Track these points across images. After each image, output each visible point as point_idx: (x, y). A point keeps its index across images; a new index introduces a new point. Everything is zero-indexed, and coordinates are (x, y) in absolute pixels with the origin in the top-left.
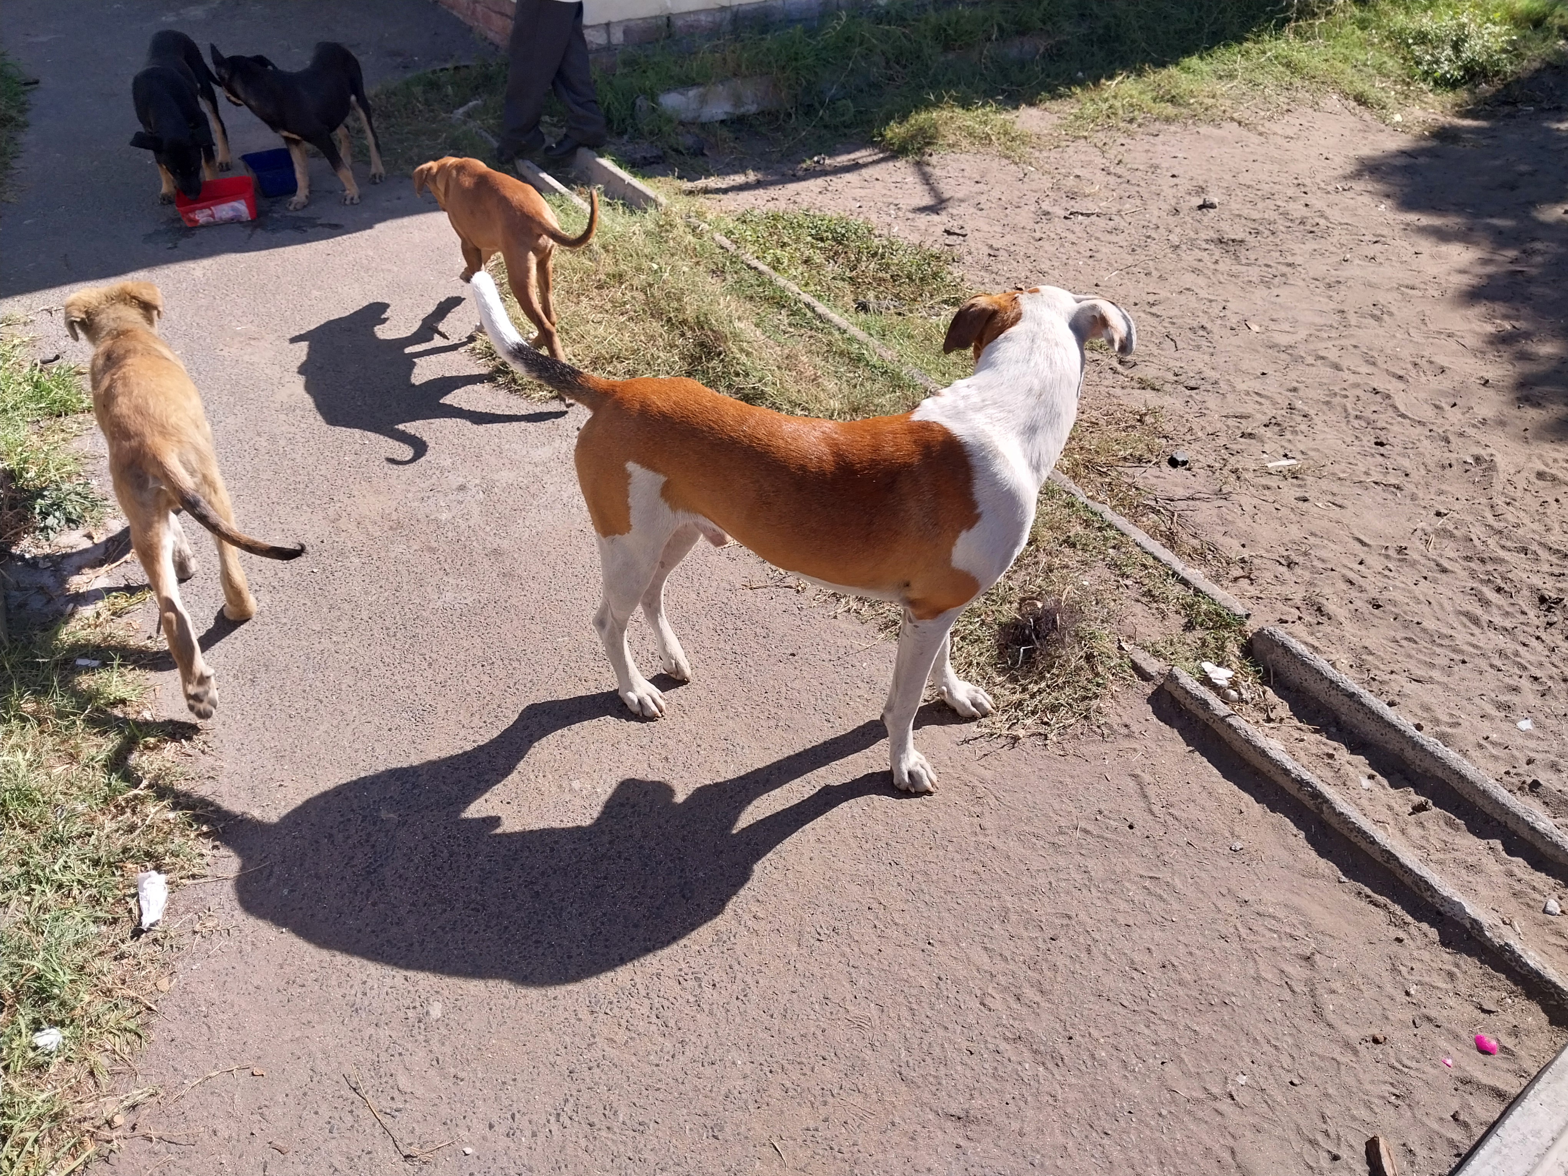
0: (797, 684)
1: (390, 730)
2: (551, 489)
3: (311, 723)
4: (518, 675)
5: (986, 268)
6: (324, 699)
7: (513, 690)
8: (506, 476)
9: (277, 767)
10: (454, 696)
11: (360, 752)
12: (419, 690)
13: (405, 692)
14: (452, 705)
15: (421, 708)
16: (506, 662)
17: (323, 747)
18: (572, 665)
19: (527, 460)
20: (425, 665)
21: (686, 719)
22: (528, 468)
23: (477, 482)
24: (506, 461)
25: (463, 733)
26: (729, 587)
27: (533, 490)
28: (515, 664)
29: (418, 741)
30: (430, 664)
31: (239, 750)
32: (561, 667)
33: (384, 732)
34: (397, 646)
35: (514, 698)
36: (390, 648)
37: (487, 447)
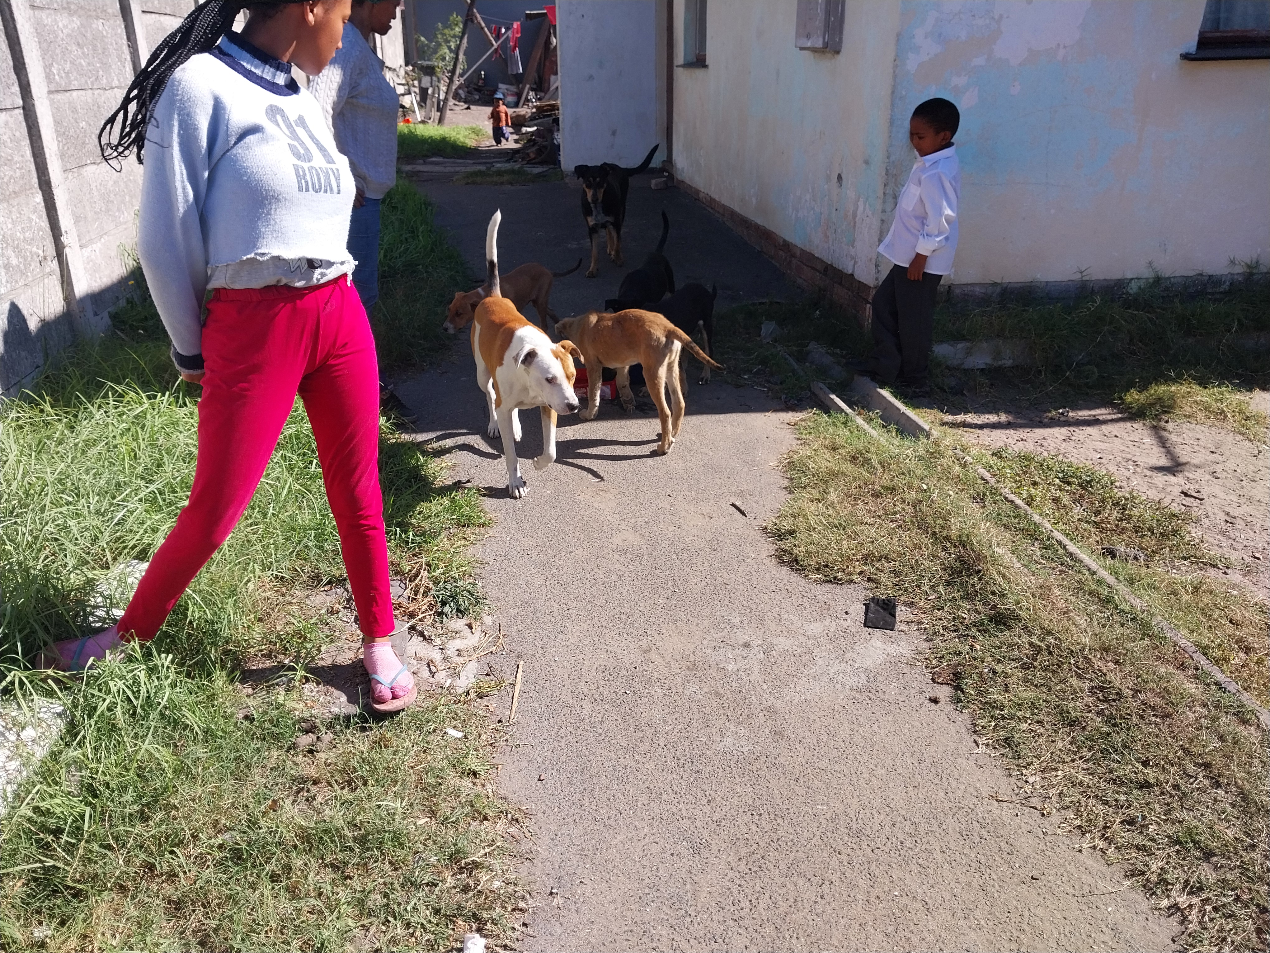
0: (1040, 912)
1: (672, 855)
2: (820, 662)
3: (611, 831)
4: (781, 833)
5: (1223, 533)
6: (623, 811)
7: (775, 845)
8: (783, 643)
9: (581, 863)
10: (726, 838)
11: (646, 870)
12: (698, 823)
13: (687, 822)
14: (724, 845)
15: (698, 840)
16: (772, 816)
17: (618, 855)
18: (829, 834)
19: (801, 631)
20: (705, 801)
21: (929, 917)
22: (803, 639)
23: (760, 642)
24: (784, 628)
25: (731, 874)
26: (976, 794)
27: (805, 659)
28: (780, 821)
29: (694, 872)
30: (709, 801)
31: (552, 839)
32: (819, 834)
33: (667, 855)
34: (685, 778)
35: (776, 853)
36: (678, 777)
37: (769, 614)
